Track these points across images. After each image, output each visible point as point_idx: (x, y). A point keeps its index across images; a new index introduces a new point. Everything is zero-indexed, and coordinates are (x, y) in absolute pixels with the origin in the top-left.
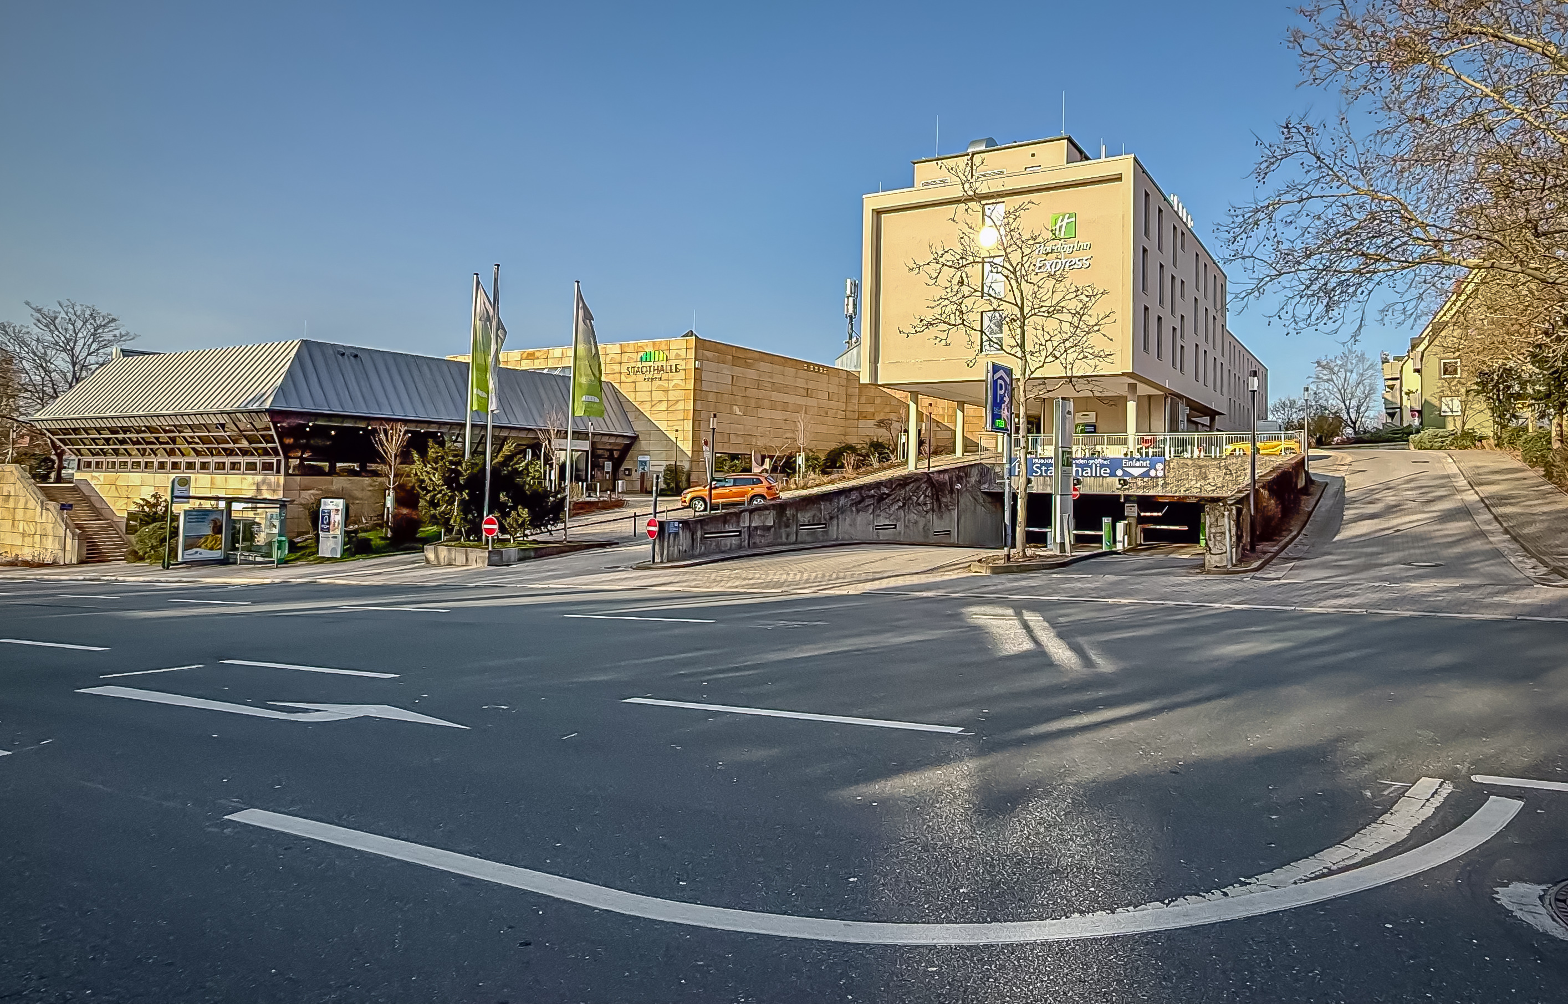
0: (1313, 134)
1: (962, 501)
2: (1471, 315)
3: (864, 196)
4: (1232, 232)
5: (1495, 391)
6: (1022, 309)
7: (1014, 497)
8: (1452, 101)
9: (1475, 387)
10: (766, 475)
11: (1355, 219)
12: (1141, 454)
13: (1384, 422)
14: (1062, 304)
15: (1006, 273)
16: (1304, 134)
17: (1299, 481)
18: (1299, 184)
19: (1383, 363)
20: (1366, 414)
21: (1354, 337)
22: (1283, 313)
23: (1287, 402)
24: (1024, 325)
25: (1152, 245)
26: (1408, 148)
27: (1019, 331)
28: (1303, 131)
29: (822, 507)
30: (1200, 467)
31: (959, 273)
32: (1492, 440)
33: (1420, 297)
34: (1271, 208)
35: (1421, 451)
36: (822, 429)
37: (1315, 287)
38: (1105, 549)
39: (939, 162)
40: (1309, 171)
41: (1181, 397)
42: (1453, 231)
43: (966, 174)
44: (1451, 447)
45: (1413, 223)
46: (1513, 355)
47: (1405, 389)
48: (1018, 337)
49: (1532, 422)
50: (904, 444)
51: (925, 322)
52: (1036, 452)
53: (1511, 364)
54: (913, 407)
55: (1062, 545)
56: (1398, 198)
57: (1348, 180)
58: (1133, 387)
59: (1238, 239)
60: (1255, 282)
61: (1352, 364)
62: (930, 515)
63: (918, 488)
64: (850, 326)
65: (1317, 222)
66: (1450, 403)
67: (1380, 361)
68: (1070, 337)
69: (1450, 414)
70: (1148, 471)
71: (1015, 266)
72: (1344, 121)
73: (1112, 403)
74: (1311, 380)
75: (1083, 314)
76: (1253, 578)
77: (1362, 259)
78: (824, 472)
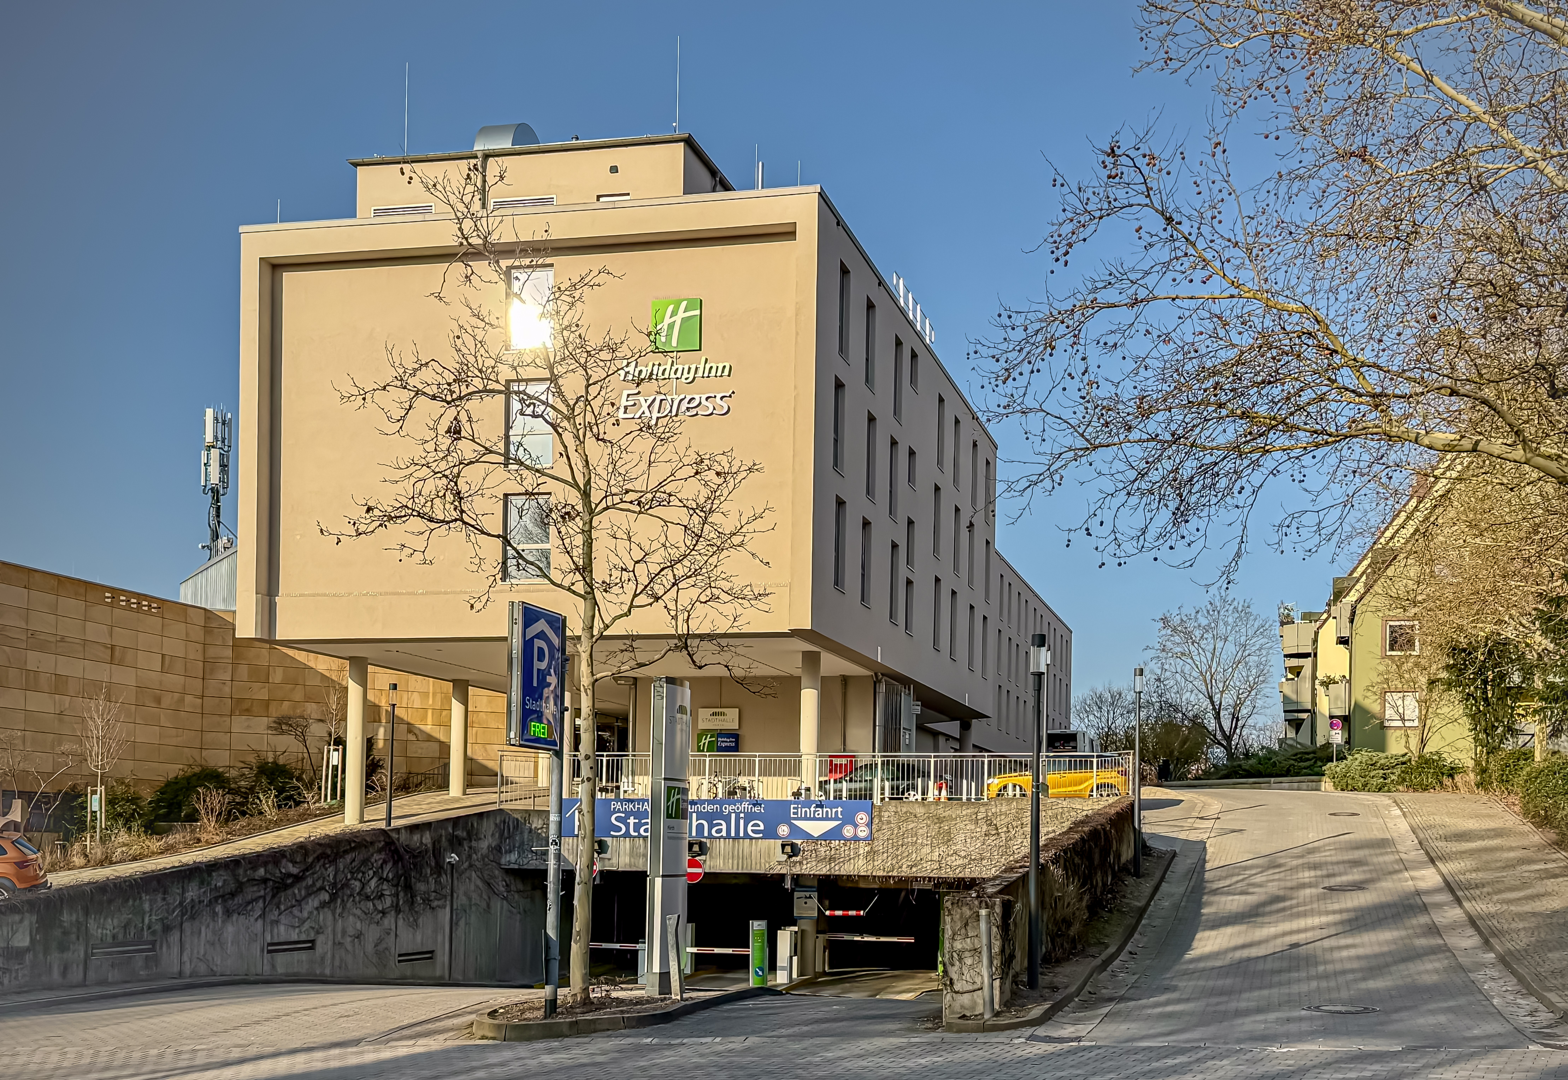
0: (1160, 170)
1: (460, 889)
2: (1441, 538)
3: (242, 229)
4: (1002, 360)
5: (1479, 682)
6: (586, 495)
7: (568, 878)
8: (1416, 125)
9: (1444, 675)
10: (16, 836)
11: (1234, 346)
12: (826, 793)
13: (1282, 736)
14: (668, 489)
15: (551, 414)
16: (1146, 170)
17: (1124, 848)
18: (1133, 270)
19: (1282, 624)
20: (1250, 722)
21: (1228, 576)
22: (1094, 524)
23: (1107, 695)
24: (591, 527)
25: (854, 378)
26: (1336, 210)
27: (579, 540)
28: (1141, 162)
29: (147, 906)
30: (940, 820)
31: (452, 412)
32: (1472, 775)
33: (1348, 503)
34: (1077, 316)
35: (1345, 794)
36: (145, 735)
37: (1155, 476)
38: (753, 982)
39: (407, 167)
40: (1151, 245)
41: (905, 681)
42: (1408, 379)
43: (467, 199)
44: (1401, 788)
45: (1337, 359)
46: (1511, 617)
47: (1320, 675)
48: (577, 552)
49: (1541, 742)
50: (335, 768)
51: (376, 512)
52: (618, 788)
53: (1509, 633)
54: (354, 691)
55: (664, 976)
56: (1313, 308)
57: (1222, 269)
58: (811, 660)
59: (1015, 374)
60: (1045, 460)
61: (1226, 624)
62: (389, 921)
63: (365, 862)
64: (213, 512)
65: (1165, 349)
66: (1400, 702)
67: (1277, 619)
68: (685, 556)
69: (1400, 724)
70: (839, 829)
71: (572, 403)
72: (1219, 149)
73: (767, 691)
74: (1152, 653)
75: (711, 511)
76: (1032, 1038)
77: (1242, 426)
78: (151, 829)
